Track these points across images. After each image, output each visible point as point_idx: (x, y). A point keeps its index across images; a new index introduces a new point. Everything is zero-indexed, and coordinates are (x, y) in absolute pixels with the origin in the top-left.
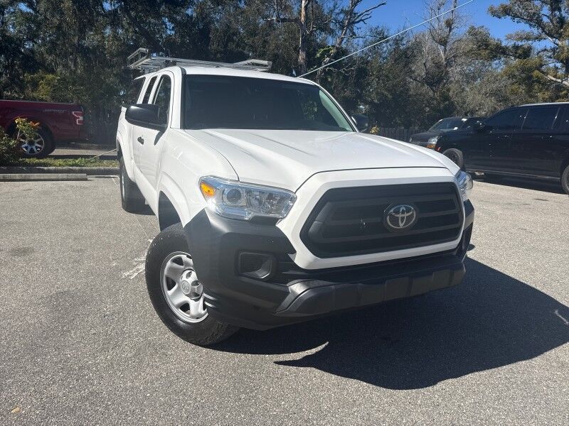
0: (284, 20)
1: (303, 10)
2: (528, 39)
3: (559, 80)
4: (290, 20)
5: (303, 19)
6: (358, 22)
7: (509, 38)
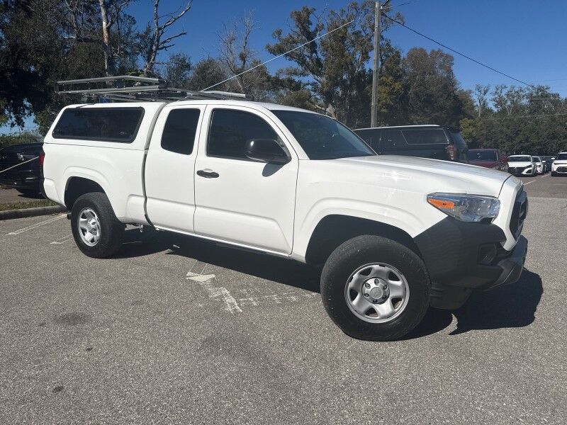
0: (86, 40)
1: (105, 32)
2: (295, 73)
3: (324, 109)
4: (91, 41)
5: (106, 40)
6: (162, 49)
7: (281, 72)
